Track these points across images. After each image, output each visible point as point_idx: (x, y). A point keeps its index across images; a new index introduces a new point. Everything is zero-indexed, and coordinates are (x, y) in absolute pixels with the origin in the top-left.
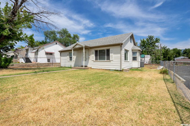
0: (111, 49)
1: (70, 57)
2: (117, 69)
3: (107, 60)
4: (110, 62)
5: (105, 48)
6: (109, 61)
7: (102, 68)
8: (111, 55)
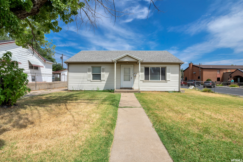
0: (168, 68)
1: (93, 75)
2: (175, 90)
3: (161, 80)
4: (167, 82)
5: (160, 66)
6: (164, 81)
7: (156, 90)
8: (168, 74)
